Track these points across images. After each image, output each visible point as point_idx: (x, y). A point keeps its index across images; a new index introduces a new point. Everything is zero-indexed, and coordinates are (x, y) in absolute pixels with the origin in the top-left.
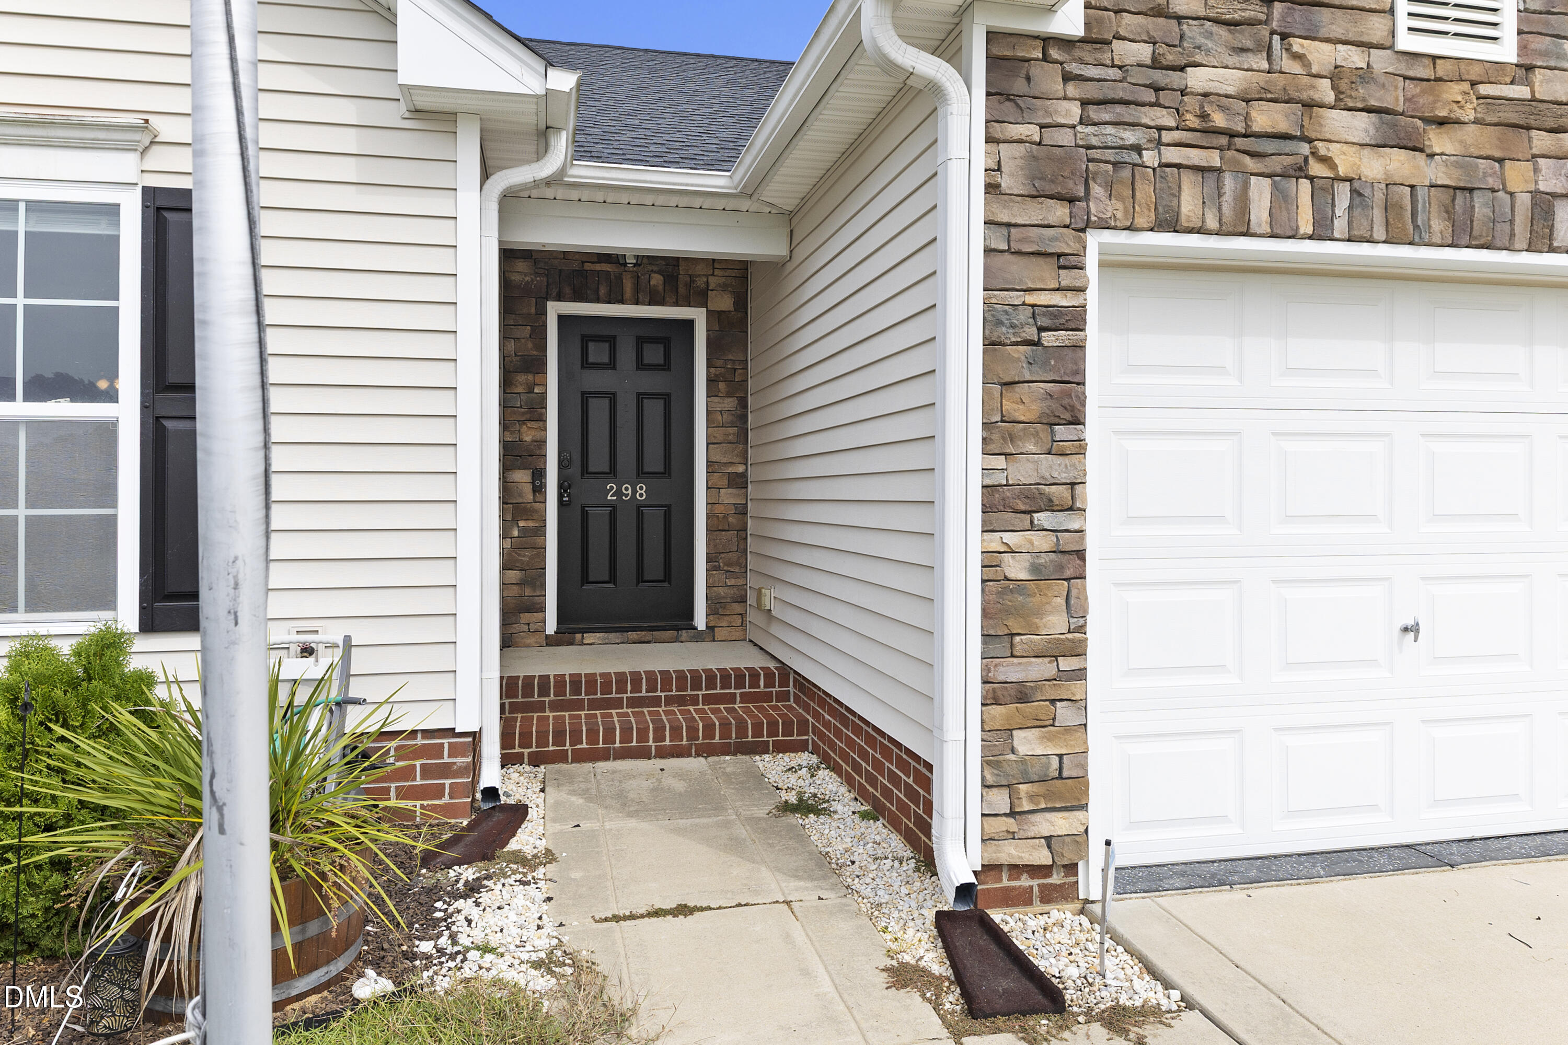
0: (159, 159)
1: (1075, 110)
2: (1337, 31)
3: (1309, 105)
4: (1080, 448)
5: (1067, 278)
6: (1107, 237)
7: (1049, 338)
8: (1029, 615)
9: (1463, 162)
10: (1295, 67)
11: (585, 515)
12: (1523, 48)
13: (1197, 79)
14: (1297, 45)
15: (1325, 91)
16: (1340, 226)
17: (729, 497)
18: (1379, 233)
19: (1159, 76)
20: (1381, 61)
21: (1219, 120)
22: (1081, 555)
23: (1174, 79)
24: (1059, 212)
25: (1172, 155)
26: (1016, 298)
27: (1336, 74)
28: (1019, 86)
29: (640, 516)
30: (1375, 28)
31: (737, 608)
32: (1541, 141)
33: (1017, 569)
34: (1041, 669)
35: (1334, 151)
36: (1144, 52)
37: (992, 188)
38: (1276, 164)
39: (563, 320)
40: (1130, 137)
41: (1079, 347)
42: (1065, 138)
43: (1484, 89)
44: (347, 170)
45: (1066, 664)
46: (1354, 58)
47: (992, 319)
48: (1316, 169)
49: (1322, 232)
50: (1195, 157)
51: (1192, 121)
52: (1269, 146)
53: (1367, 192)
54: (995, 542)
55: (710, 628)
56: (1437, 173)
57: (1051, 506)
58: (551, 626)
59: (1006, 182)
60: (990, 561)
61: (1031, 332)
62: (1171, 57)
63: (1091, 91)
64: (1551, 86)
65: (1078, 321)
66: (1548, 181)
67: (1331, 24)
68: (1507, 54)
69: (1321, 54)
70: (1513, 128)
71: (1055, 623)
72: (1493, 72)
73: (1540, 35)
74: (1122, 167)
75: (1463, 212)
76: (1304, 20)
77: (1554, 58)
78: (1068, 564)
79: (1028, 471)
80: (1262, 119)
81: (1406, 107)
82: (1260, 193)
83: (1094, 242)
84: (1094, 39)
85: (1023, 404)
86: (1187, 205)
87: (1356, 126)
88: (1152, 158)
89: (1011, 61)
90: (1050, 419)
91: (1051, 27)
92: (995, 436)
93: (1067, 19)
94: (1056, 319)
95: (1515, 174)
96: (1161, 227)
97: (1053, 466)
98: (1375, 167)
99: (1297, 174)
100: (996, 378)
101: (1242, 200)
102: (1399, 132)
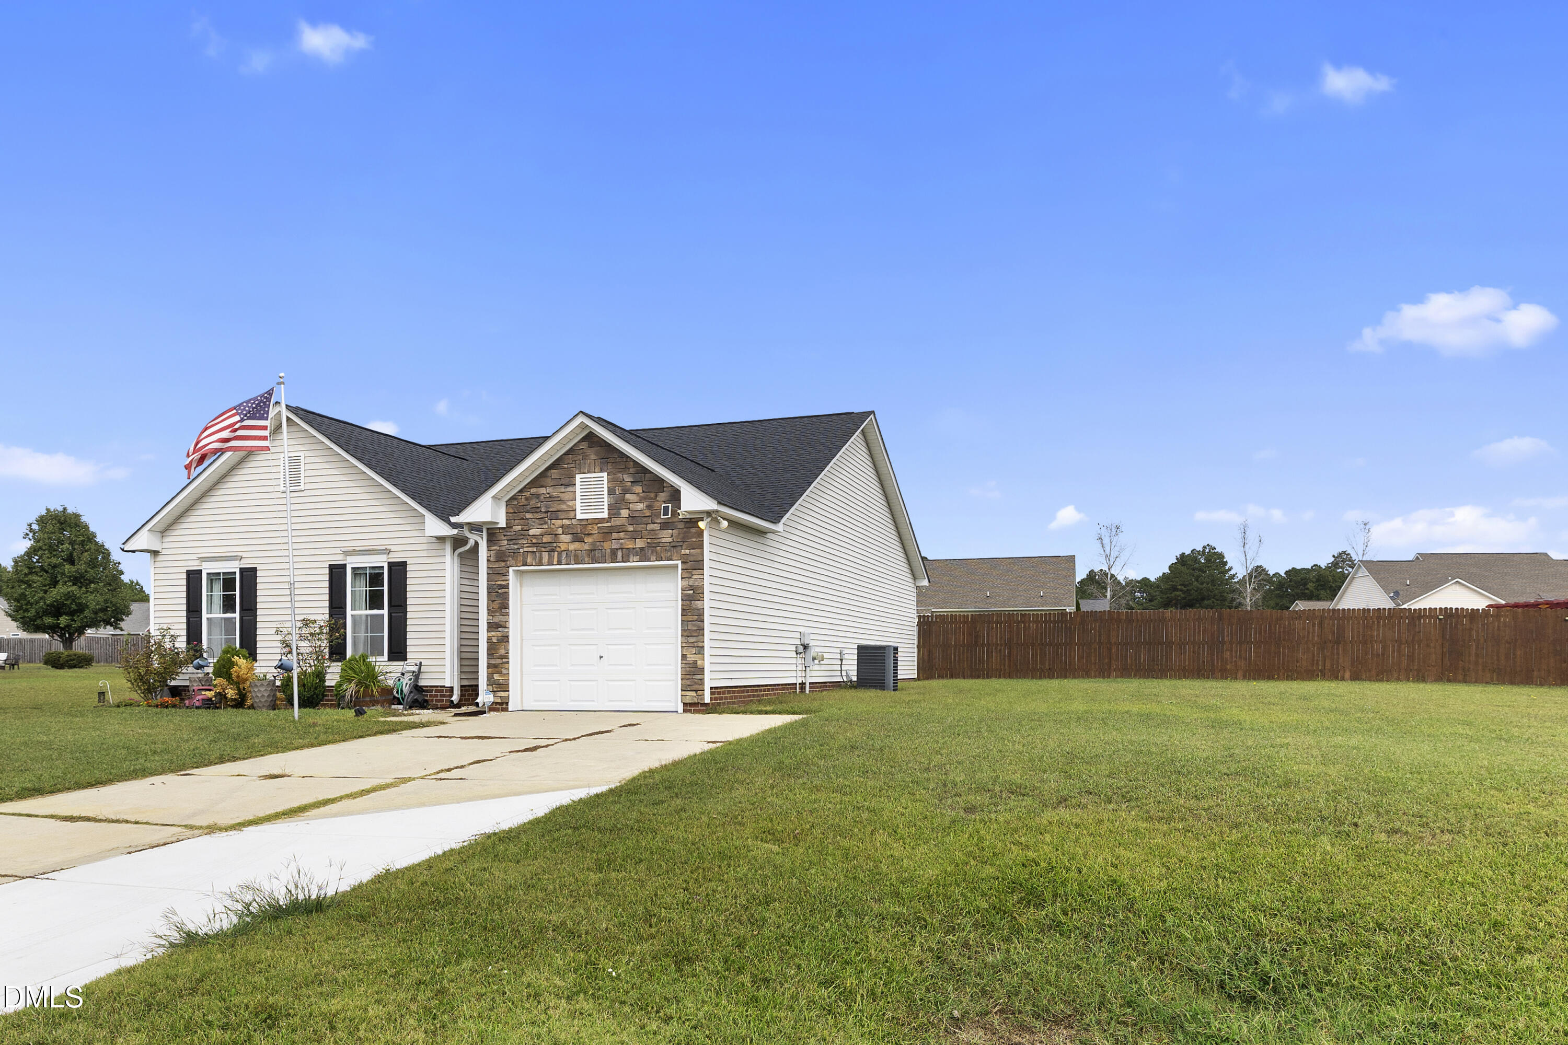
0: (391, 555)
1: (506, 542)
2: (563, 517)
3: (556, 535)
4: (508, 614)
5: (504, 578)
6: (514, 568)
7: (500, 591)
9: (593, 543)
10: (553, 527)
12: (609, 514)
13: (532, 532)
14: (553, 521)
15: (560, 531)
16: (564, 562)
18: (573, 562)
19: (523, 533)
20: (573, 522)
21: (534, 541)
22: (508, 637)
23: (526, 533)
24: (503, 564)
25: (526, 549)
26: (493, 583)
27: (562, 526)
28: (494, 539)
30: (572, 515)
32: (615, 535)
33: (495, 640)
34: (499, 661)
35: (561, 545)
36: (519, 528)
37: (488, 560)
38: (547, 549)
40: (516, 547)
41: (507, 593)
42: (503, 548)
43: (599, 525)
44: (425, 554)
45: (504, 660)
46: (567, 522)
47: (488, 588)
48: (558, 549)
49: (559, 563)
50: (530, 549)
51: (529, 542)
52: (546, 545)
53: (569, 553)
54: (490, 634)
56: (587, 547)
57: (501, 627)
59: (492, 559)
60: (489, 639)
61: (497, 590)
62: (525, 528)
63: (509, 538)
64: (616, 522)
65: (507, 587)
66: (615, 545)
67: (561, 515)
68: (605, 515)
69: (559, 523)
70: (607, 534)
71: (502, 652)
72: (602, 520)
73: (614, 509)
74: (515, 553)
75: (594, 555)
76: (555, 515)
77: (617, 515)
78: (505, 639)
79: (496, 619)
80: (545, 539)
81: (580, 532)
82: (545, 556)
83: (511, 569)
84: (509, 526)
85: (496, 605)
86: (529, 560)
87: (567, 538)
88: (521, 551)
89: (493, 534)
90: (501, 608)
91: (499, 526)
92: (490, 612)
93: (502, 524)
94: (501, 587)
95: (607, 545)
96: (524, 565)
97: (502, 618)
98: (572, 547)
99: (553, 551)
100: (490, 600)
101: (541, 558)
102: (577, 538)
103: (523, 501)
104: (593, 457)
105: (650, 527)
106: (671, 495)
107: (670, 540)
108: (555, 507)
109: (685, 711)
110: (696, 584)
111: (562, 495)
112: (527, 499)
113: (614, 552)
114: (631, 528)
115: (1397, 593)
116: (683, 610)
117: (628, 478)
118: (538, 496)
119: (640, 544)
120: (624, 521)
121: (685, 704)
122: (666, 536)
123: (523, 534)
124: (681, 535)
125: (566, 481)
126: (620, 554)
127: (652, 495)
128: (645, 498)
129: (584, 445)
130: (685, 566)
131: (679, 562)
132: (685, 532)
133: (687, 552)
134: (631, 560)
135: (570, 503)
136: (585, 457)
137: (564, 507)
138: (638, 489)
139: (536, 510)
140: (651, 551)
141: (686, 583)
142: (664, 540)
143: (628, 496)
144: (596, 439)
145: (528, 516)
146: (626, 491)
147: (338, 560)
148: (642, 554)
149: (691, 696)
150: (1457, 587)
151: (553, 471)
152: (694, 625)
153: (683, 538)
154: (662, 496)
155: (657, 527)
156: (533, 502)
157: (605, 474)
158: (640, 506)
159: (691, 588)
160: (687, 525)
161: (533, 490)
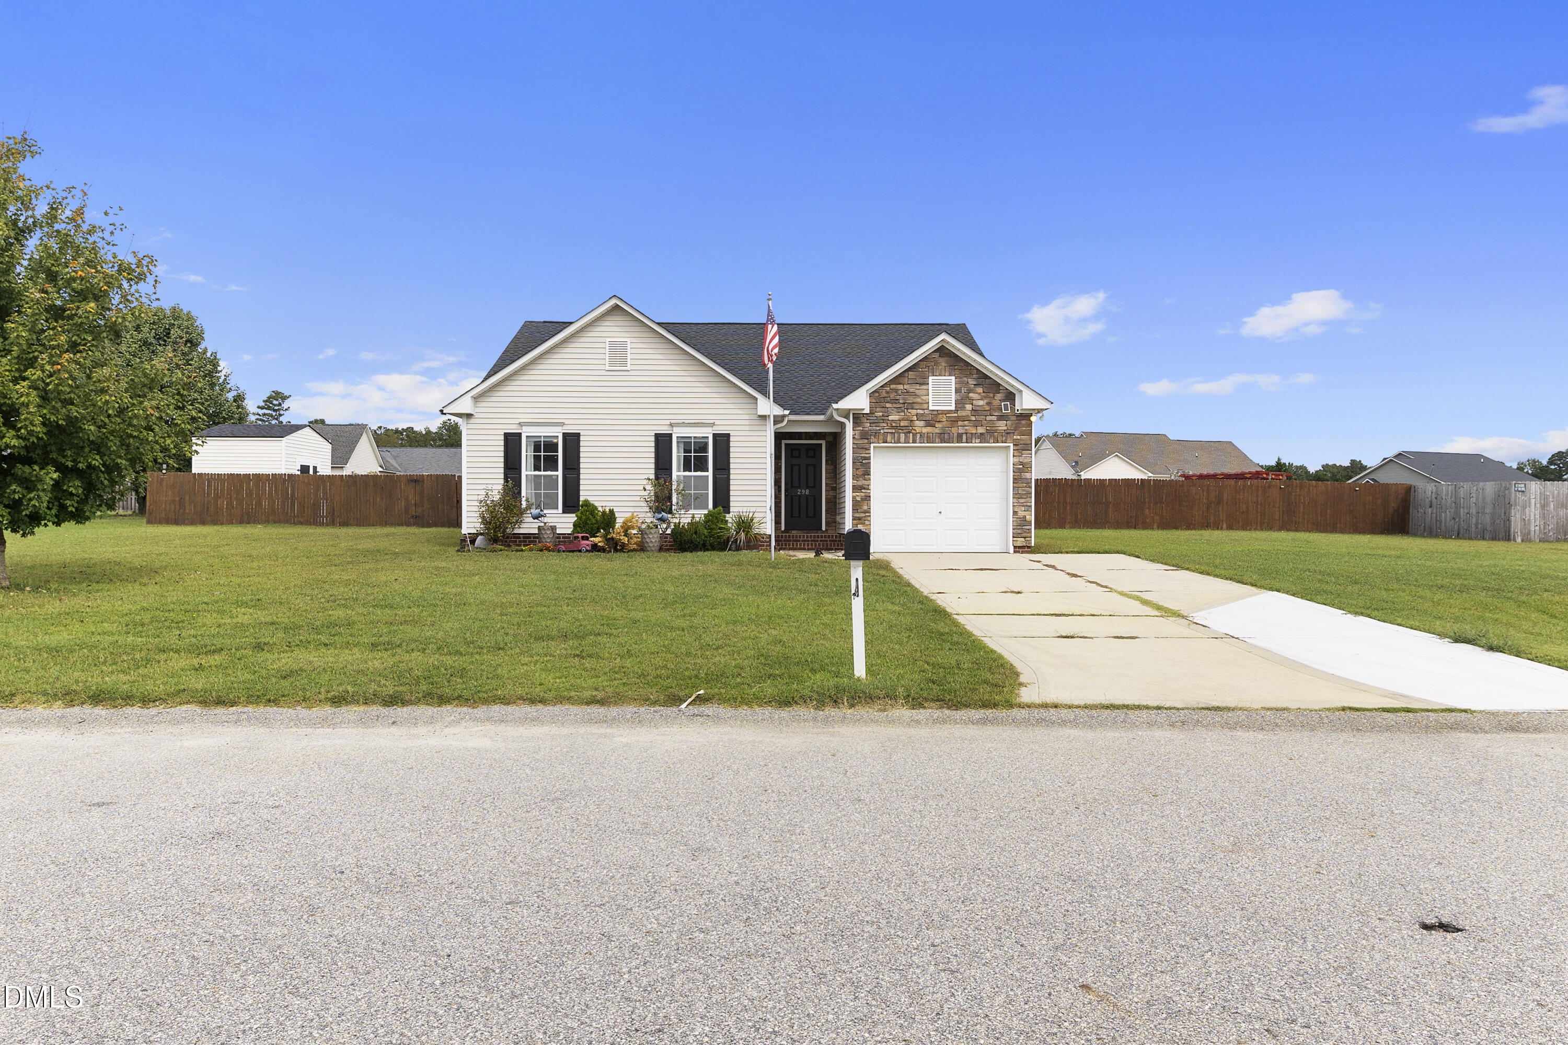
0: (715, 428)
1: (869, 425)
2: (917, 408)
3: (911, 421)
4: (870, 479)
5: (867, 452)
6: (875, 445)
7: (864, 462)
8: (861, 506)
9: (943, 428)
10: (909, 414)
11: (792, 499)
12: (955, 407)
13: (891, 418)
14: (909, 411)
15: (915, 418)
16: (918, 441)
17: (831, 493)
18: (926, 442)
20: (926, 412)
21: (894, 425)
22: (869, 497)
23: (886, 418)
24: (866, 441)
25: (886, 431)
26: (859, 455)
27: (917, 415)
28: (859, 421)
29: (807, 498)
30: (925, 406)
31: (834, 524)
32: (960, 423)
33: (858, 499)
34: (863, 515)
35: (916, 428)
36: (881, 414)
38: (905, 431)
39: (786, 444)
40: (877, 428)
41: (870, 463)
42: (867, 429)
43: (947, 415)
45: (867, 515)
46: (921, 412)
47: (854, 459)
48: (913, 431)
49: (914, 442)
50: (890, 431)
51: (890, 425)
52: (904, 428)
53: (922, 435)
54: (854, 494)
55: (826, 530)
56: (937, 431)
57: (864, 489)
58: (783, 529)
59: (856, 437)
60: (854, 498)
61: (861, 461)
62: (886, 414)
63: (871, 421)
64: (961, 413)
65: (869, 458)
66: (961, 430)
67: (916, 406)
68: (953, 408)
69: (914, 412)
70: (954, 422)
71: (865, 508)
72: (950, 412)
73: (960, 404)
74: (876, 434)
75: (943, 437)
76: (911, 406)
77: (963, 408)
78: (867, 498)
79: (861, 482)
80: (902, 424)
81: (932, 419)
82: (902, 436)
83: (872, 445)
84: (872, 413)
85: (860, 472)
86: (889, 439)
87: (922, 423)
88: (882, 431)
89: (858, 417)
90: (864, 475)
91: (864, 412)
92: (855, 477)
93: (867, 411)
94: (865, 458)
95: (954, 430)
96: (884, 443)
97: (866, 482)
98: (925, 430)
99: (910, 432)
100: (855, 468)
101: (899, 438)
102: (929, 424)
103: (884, 394)
104: (944, 364)
105: (989, 418)
106: (1006, 396)
107: (1006, 428)
108: (911, 400)
109: (1015, 552)
110: (1025, 461)
111: (917, 391)
112: (887, 393)
113: (960, 437)
114: (973, 418)
115: (1077, 463)
116: (1014, 479)
117: (971, 382)
118: (896, 391)
119: (981, 430)
120: (969, 413)
121: (1015, 547)
122: (1002, 426)
123: (884, 419)
124: (1014, 425)
125: (921, 381)
126: (964, 437)
127: (991, 395)
128: (986, 397)
129: (936, 355)
130: (1016, 448)
131: (1011, 445)
132: (1017, 423)
133: (1019, 437)
134: (973, 442)
135: (924, 398)
136: (937, 364)
137: (919, 400)
138: (980, 390)
139: (895, 401)
140: (990, 435)
141: (1017, 460)
142: (1000, 428)
143: (971, 395)
144: (947, 351)
145: (888, 405)
146: (970, 391)
147: (665, 430)
148: (982, 438)
149: (1020, 542)
150: (1116, 459)
151: (910, 373)
152: (1023, 490)
153: (1016, 427)
154: (999, 396)
155: (994, 418)
156: (892, 395)
157: (953, 378)
158: (981, 403)
159: (1021, 463)
160: (1019, 418)
161: (893, 386)
